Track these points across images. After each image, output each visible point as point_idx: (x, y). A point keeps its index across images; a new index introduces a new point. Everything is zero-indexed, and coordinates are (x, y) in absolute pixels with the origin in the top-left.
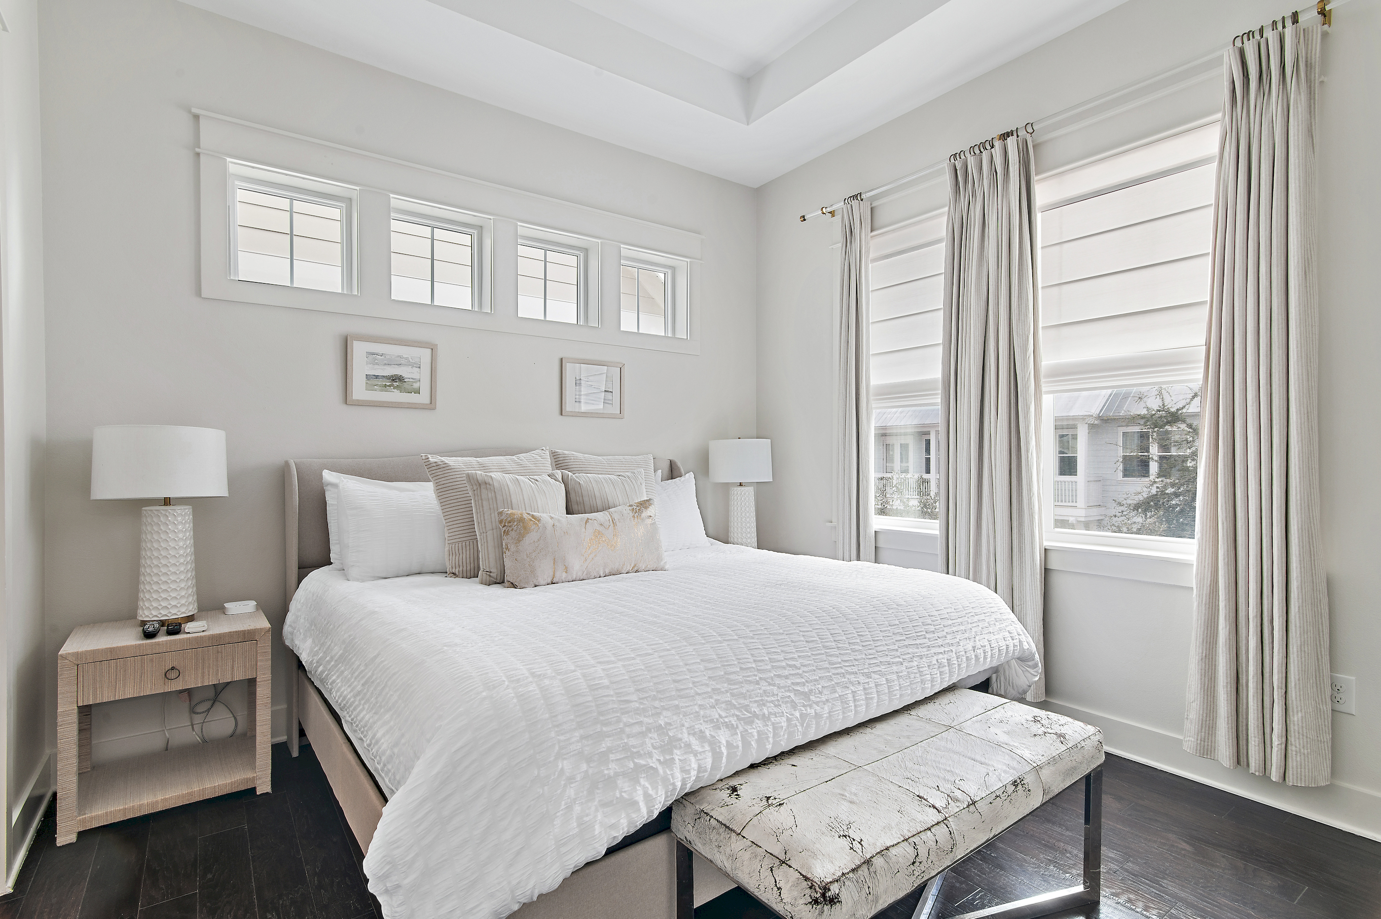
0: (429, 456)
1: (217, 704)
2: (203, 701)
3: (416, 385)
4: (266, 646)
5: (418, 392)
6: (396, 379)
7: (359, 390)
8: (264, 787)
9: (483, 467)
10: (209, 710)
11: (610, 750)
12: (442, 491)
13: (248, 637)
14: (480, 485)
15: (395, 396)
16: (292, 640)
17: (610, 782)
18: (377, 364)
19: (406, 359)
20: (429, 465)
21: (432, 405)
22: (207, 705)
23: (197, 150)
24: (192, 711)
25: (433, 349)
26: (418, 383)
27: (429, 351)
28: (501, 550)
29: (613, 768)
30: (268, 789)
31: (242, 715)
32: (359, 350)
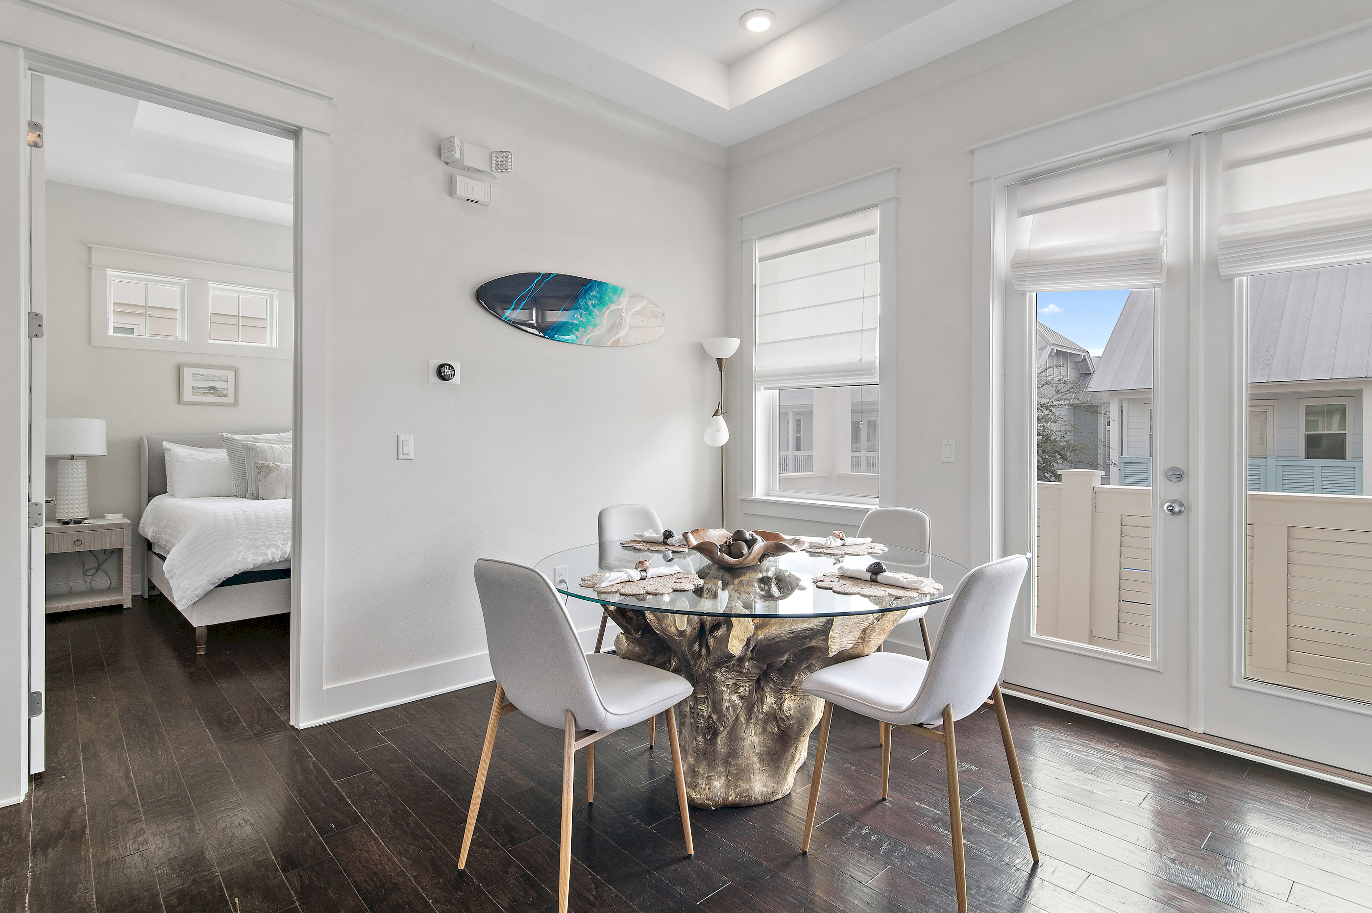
0: (224, 434)
1: (100, 572)
2: (91, 569)
3: (225, 392)
4: (129, 532)
5: (226, 396)
6: (212, 389)
7: (187, 396)
8: (128, 604)
9: (256, 440)
10: (94, 575)
11: (260, 538)
12: (230, 453)
13: (118, 526)
14: (249, 449)
15: (211, 399)
16: (144, 531)
17: (258, 547)
18: (199, 380)
19: (219, 377)
20: (223, 439)
21: (235, 404)
22: (93, 571)
23: (90, 266)
24: (85, 574)
25: (236, 371)
26: (226, 391)
27: (234, 372)
28: (258, 481)
29: (260, 543)
30: (130, 606)
31: (114, 579)
32: (187, 373)
